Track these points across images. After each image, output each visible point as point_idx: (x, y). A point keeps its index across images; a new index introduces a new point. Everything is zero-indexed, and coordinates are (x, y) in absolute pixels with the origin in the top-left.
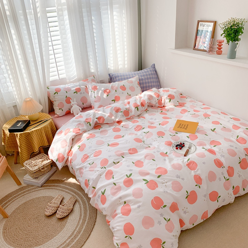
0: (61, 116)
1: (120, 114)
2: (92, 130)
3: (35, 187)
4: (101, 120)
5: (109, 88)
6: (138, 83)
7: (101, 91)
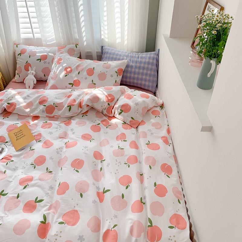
1: (42, 107)
4: (12, 108)
5: (74, 66)
6: (118, 70)
7: (61, 67)
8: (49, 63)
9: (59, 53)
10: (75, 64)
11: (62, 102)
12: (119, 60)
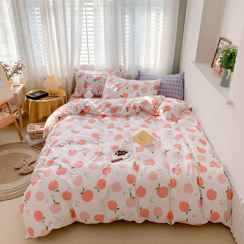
0: (76, 96)
1: (108, 109)
2: (77, 115)
3: (28, 145)
4: (88, 109)
5: (123, 84)
6: (155, 86)
7: (114, 85)
8: (102, 82)
9: (110, 75)
10: (124, 83)
11: (121, 106)
12: (154, 79)
